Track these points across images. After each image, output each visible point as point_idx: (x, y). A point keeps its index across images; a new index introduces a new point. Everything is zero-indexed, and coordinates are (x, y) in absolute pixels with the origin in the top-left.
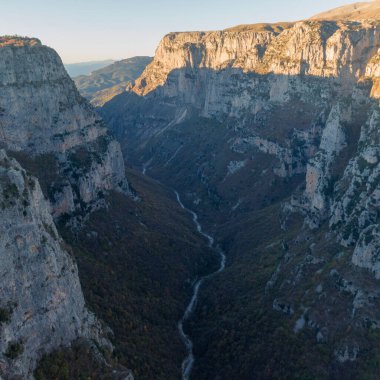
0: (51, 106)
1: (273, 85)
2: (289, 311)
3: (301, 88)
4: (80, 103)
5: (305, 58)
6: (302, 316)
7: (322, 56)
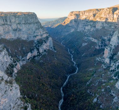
0: (33, 29)
1: (97, 24)
2: (92, 95)
3: (105, 25)
4: (41, 28)
5: (107, 17)
6: (96, 98)
7: (112, 17)
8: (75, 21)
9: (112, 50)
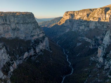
0: (31, 28)
1: (91, 24)
3: (98, 25)
4: (38, 28)
5: (100, 17)
7: (105, 17)
8: (70, 21)
9: (104, 50)
